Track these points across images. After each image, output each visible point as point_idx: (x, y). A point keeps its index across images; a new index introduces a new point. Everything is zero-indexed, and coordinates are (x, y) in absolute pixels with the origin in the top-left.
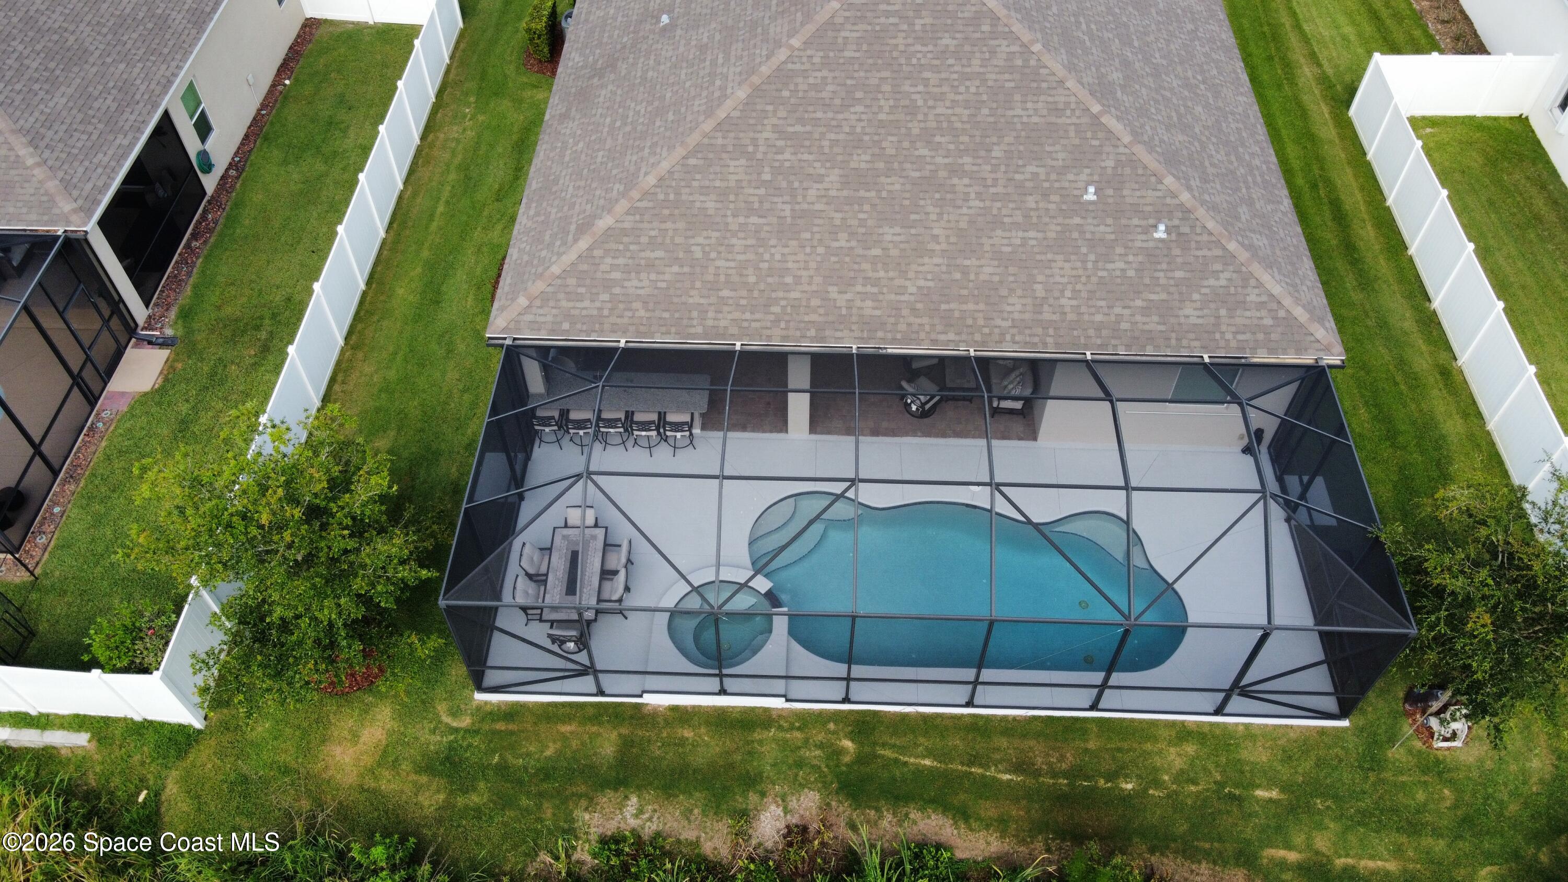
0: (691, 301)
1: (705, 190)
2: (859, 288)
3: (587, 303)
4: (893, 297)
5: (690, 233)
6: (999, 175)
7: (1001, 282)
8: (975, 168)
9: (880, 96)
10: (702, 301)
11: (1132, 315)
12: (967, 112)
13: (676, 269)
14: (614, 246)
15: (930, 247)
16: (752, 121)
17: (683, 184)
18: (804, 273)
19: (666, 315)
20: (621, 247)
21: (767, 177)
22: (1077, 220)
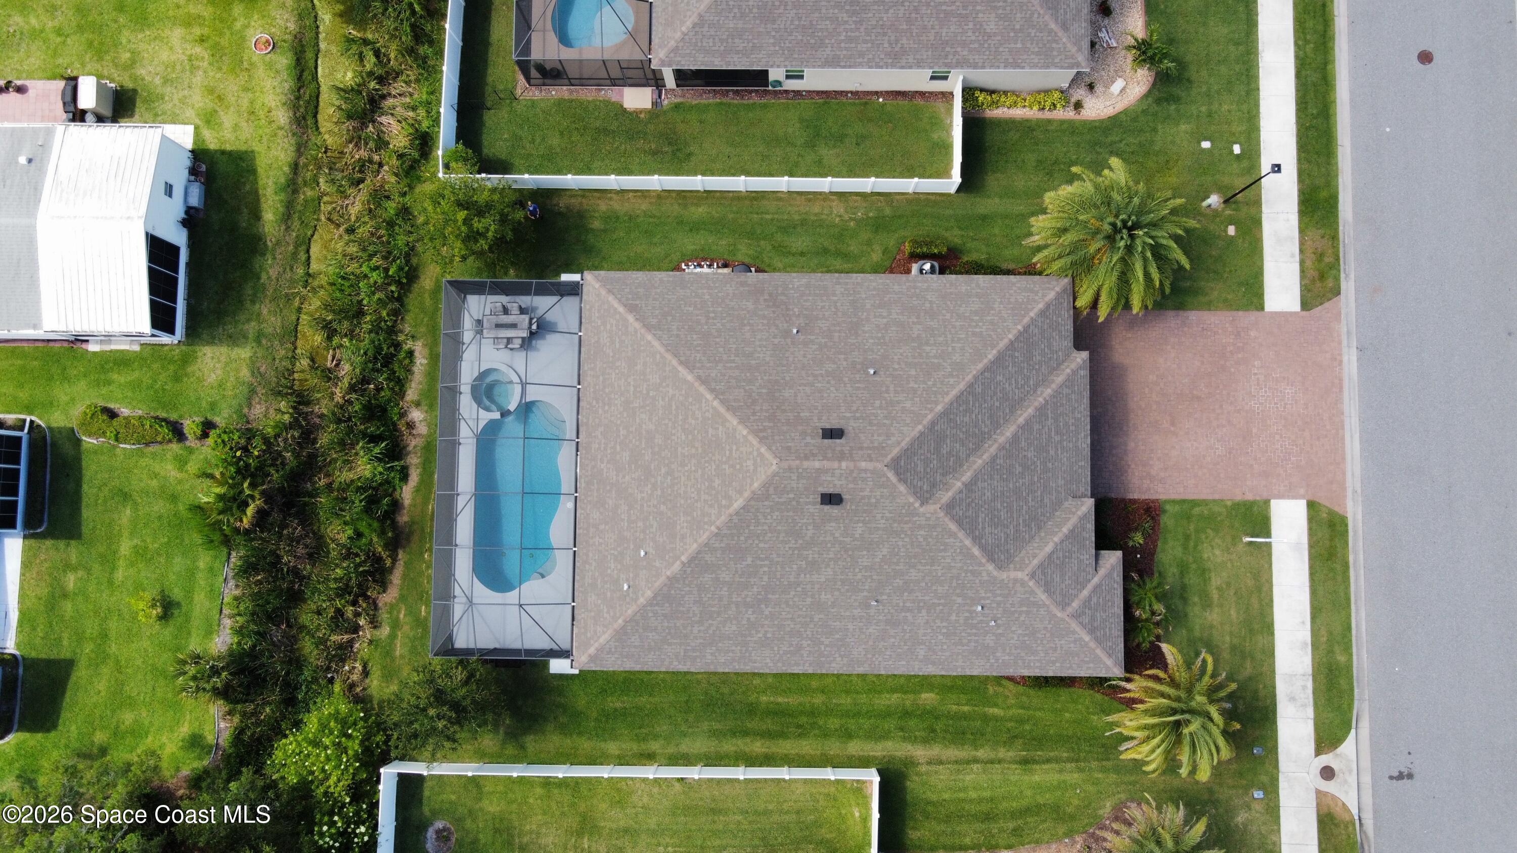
0: (598, 363)
1: (645, 364)
2: (603, 441)
3: (597, 315)
5: (626, 359)
6: (652, 508)
7: (605, 509)
8: (655, 496)
9: (690, 448)
10: (598, 368)
12: (682, 492)
13: (611, 354)
15: (620, 474)
18: (609, 415)
21: (651, 394)
22: (631, 547)
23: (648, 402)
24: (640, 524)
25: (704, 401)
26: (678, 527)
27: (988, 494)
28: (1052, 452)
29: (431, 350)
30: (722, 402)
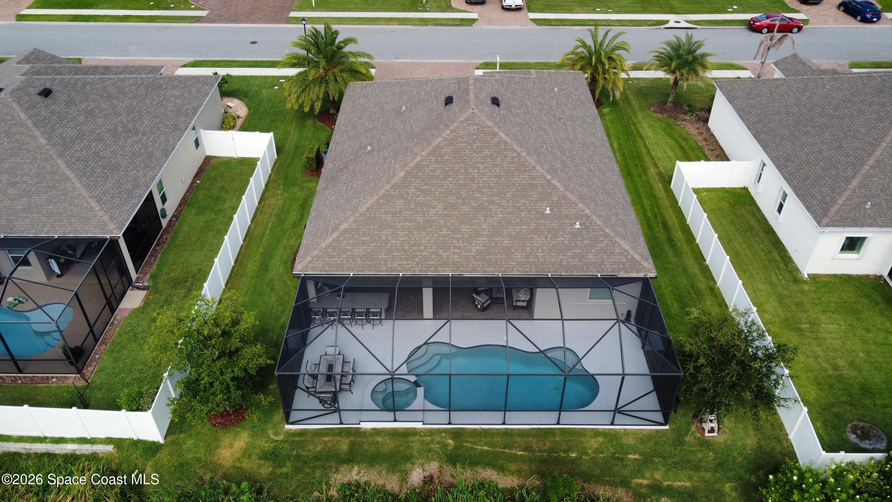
0: (381, 257)
1: (387, 213)
2: (452, 250)
3: (336, 259)
4: (466, 254)
5: (380, 230)
6: (510, 204)
7: (512, 247)
8: (499, 202)
9: (459, 174)
10: (386, 257)
11: (567, 259)
12: (496, 180)
13: (374, 244)
14: (347, 235)
15: (481, 233)
16: (406, 185)
17: (377, 210)
18: (429, 245)
19: (370, 263)
20: (351, 236)
21: (413, 207)
22: (543, 221)
23: (420, 210)
24: (523, 214)
26: (524, 182)
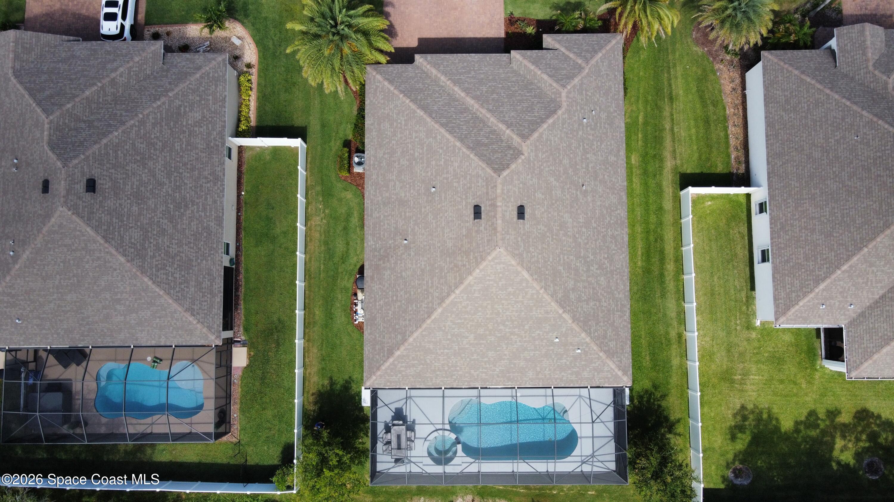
0: (427, 375)
1: (429, 342)
2: (481, 370)
3: (394, 377)
4: (491, 372)
5: (425, 355)
6: (527, 334)
7: (526, 367)
8: (519, 333)
9: (487, 309)
10: (431, 375)
11: (567, 375)
12: (517, 314)
13: (422, 366)
15: (503, 357)
18: (463, 366)
22: (552, 348)
23: (455, 339)
24: (537, 343)
25: (456, 300)
26: (540, 316)
27: (512, 114)
28: (482, 76)
29: (414, 495)
30: (457, 287)
